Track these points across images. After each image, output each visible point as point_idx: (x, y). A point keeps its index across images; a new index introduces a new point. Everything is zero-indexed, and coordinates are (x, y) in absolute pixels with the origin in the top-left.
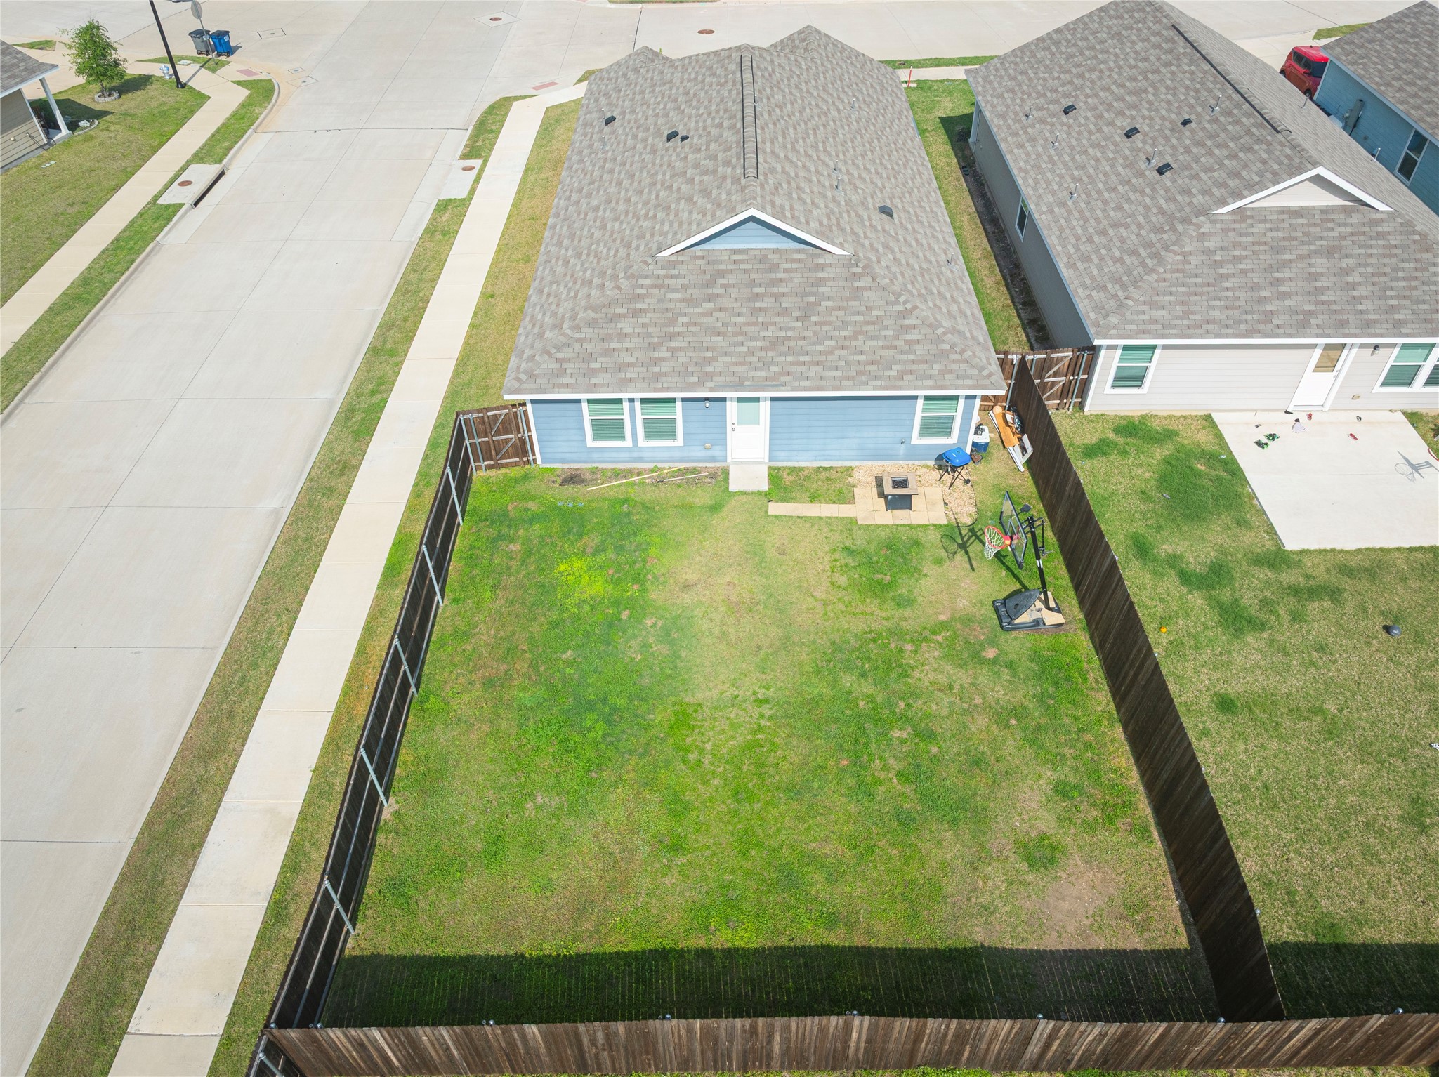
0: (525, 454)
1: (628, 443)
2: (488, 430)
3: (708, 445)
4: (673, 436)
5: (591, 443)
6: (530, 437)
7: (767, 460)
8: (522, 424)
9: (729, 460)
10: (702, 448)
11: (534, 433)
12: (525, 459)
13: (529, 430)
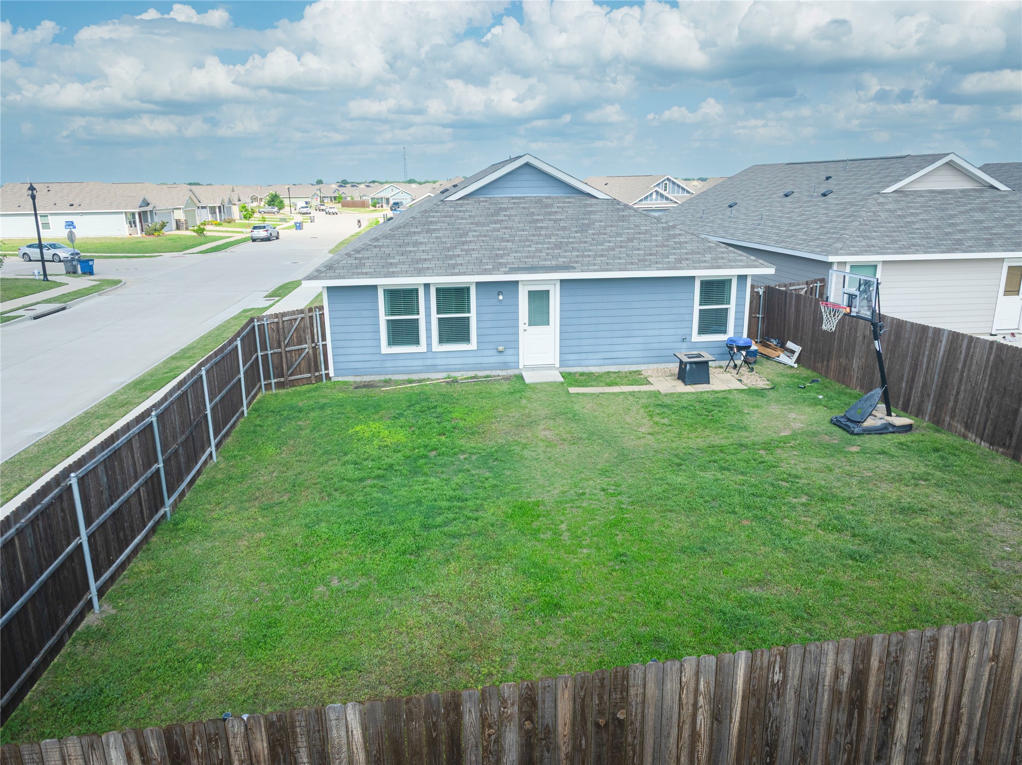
0: (317, 369)
1: (422, 348)
2: (282, 339)
3: (501, 348)
4: (466, 338)
5: (385, 349)
6: (325, 346)
7: (557, 365)
8: (317, 330)
9: (521, 367)
10: (494, 352)
11: (329, 342)
12: (317, 374)
13: (324, 339)
